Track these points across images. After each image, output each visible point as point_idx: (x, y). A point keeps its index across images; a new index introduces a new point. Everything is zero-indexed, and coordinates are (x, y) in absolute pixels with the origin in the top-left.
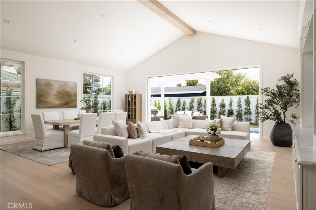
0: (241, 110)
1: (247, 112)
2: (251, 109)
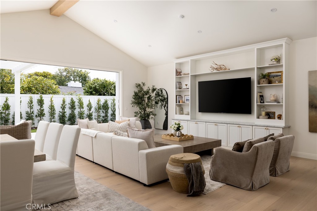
0: (32, 112)
1: (40, 113)
2: (45, 110)
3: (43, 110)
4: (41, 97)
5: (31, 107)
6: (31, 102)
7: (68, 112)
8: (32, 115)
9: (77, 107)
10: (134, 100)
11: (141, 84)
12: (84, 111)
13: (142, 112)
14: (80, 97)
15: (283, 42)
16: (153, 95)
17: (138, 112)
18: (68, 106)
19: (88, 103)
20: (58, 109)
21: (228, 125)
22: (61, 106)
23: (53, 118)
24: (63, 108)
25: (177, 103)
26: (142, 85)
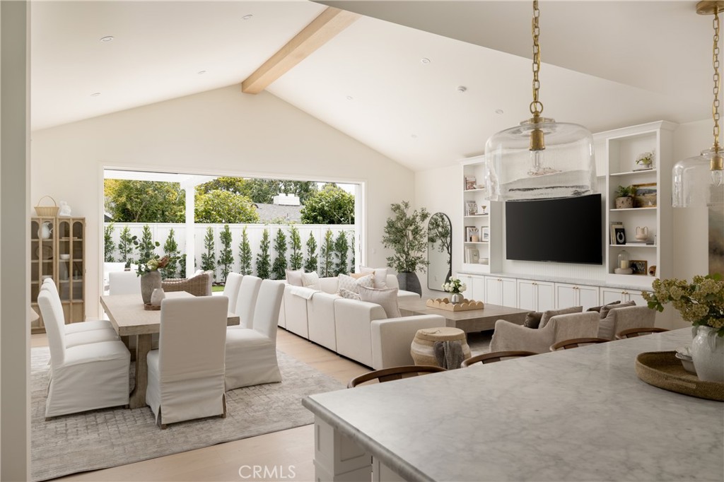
0: (212, 255)
1: (225, 257)
2: (233, 252)
3: (230, 252)
4: (227, 229)
5: (210, 247)
6: (210, 237)
7: (273, 255)
8: (213, 260)
9: (288, 246)
10: (387, 235)
11: (401, 205)
12: (301, 254)
13: (401, 258)
14: (294, 227)
15: (656, 128)
16: (424, 225)
17: (395, 258)
18: (272, 245)
19: (309, 237)
20: (255, 251)
21: (557, 285)
22: (261, 244)
23: (247, 267)
24: (265, 248)
25: (466, 240)
26: (403, 206)
